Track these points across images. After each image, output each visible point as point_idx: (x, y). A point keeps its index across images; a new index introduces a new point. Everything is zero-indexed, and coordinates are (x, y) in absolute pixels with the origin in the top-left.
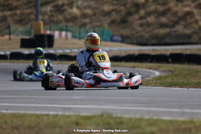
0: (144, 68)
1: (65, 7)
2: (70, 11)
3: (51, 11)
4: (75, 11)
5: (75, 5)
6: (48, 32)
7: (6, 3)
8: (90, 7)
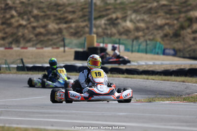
0: (194, 83)
1: (119, 21)
2: (124, 24)
3: (105, 24)
4: (129, 24)
5: (128, 19)
6: (101, 45)
7: (62, 16)
8: (143, 20)
